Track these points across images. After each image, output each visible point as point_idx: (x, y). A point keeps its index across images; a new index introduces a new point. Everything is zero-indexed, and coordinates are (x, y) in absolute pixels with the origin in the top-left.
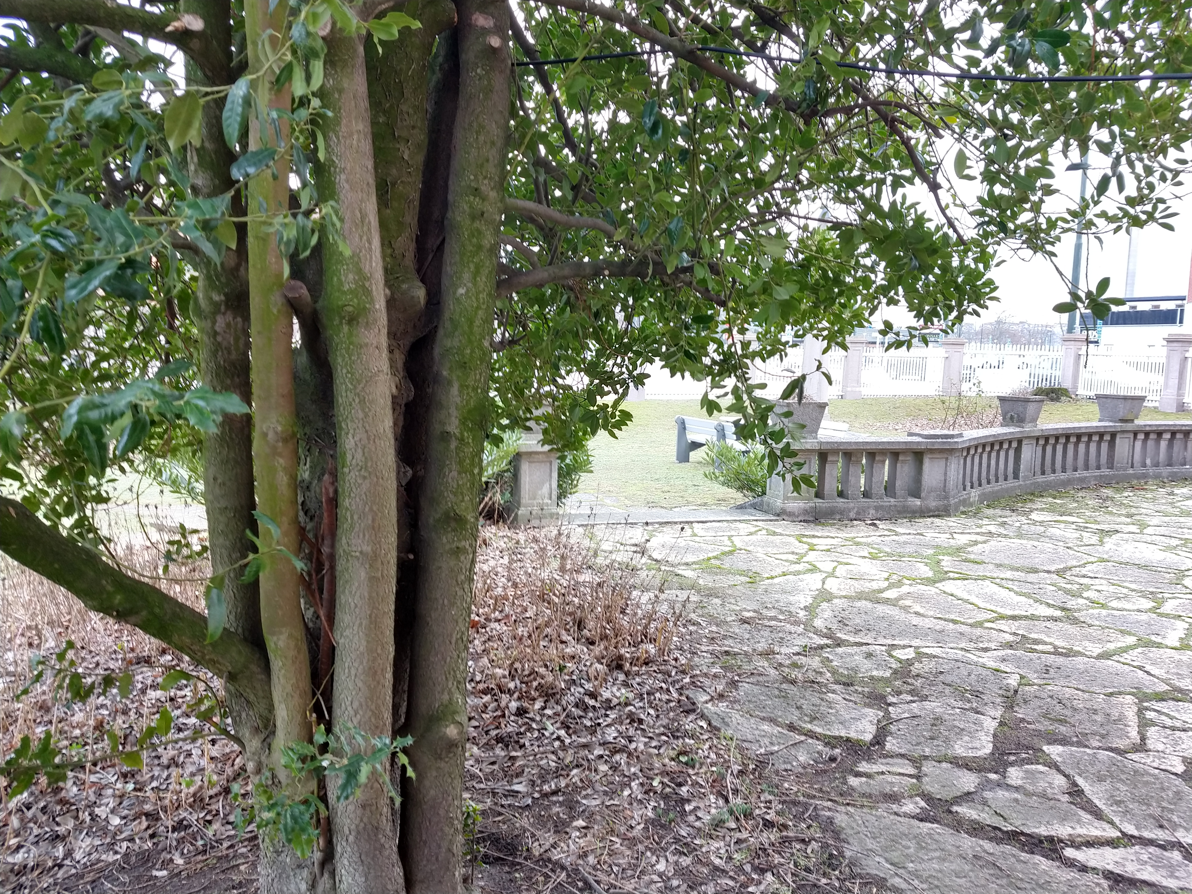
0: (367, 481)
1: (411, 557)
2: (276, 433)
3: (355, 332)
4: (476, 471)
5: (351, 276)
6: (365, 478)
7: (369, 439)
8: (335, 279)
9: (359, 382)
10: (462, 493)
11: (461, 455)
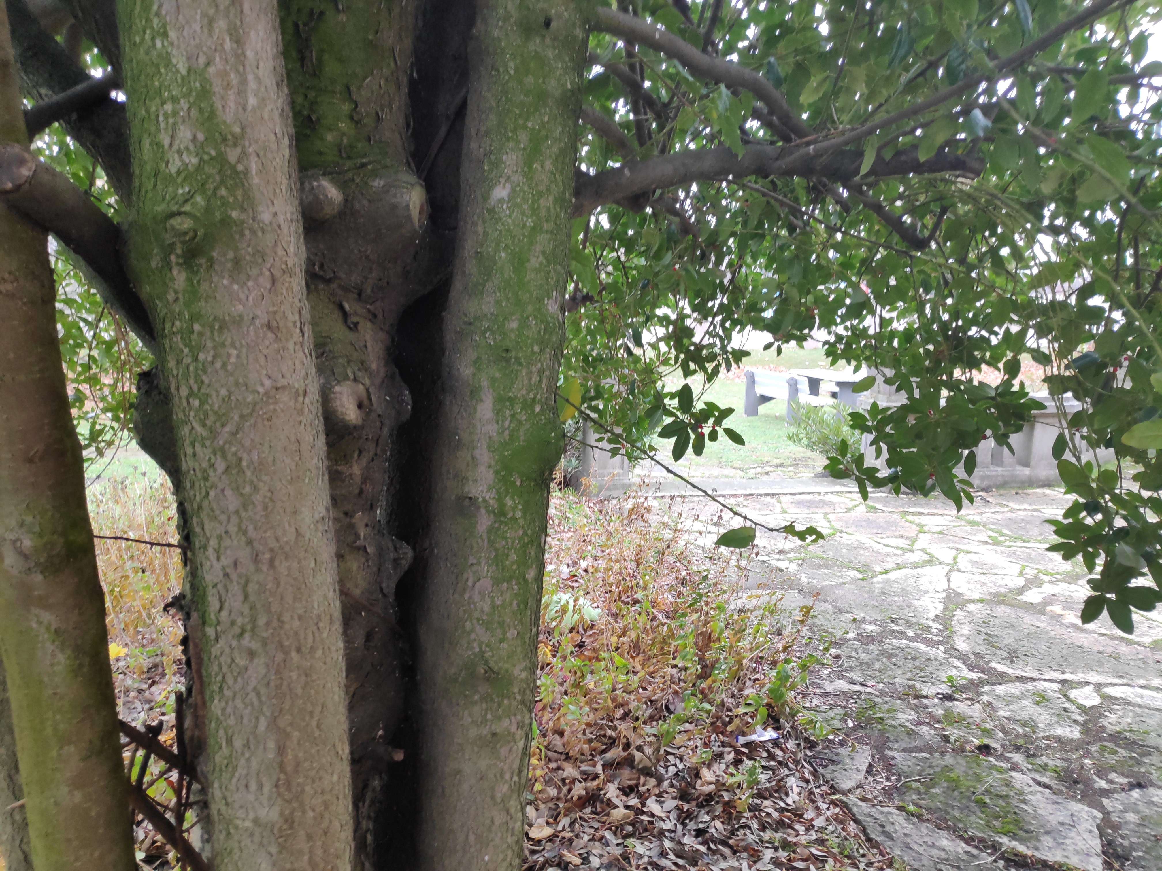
0: (260, 661)
1: (399, 756)
2: (21, 553)
3: (204, 286)
4: (531, 574)
5: (185, 134)
6: (252, 654)
7: (256, 559)
8: (146, 143)
9: (222, 418)
10: (501, 624)
11: (500, 544)
